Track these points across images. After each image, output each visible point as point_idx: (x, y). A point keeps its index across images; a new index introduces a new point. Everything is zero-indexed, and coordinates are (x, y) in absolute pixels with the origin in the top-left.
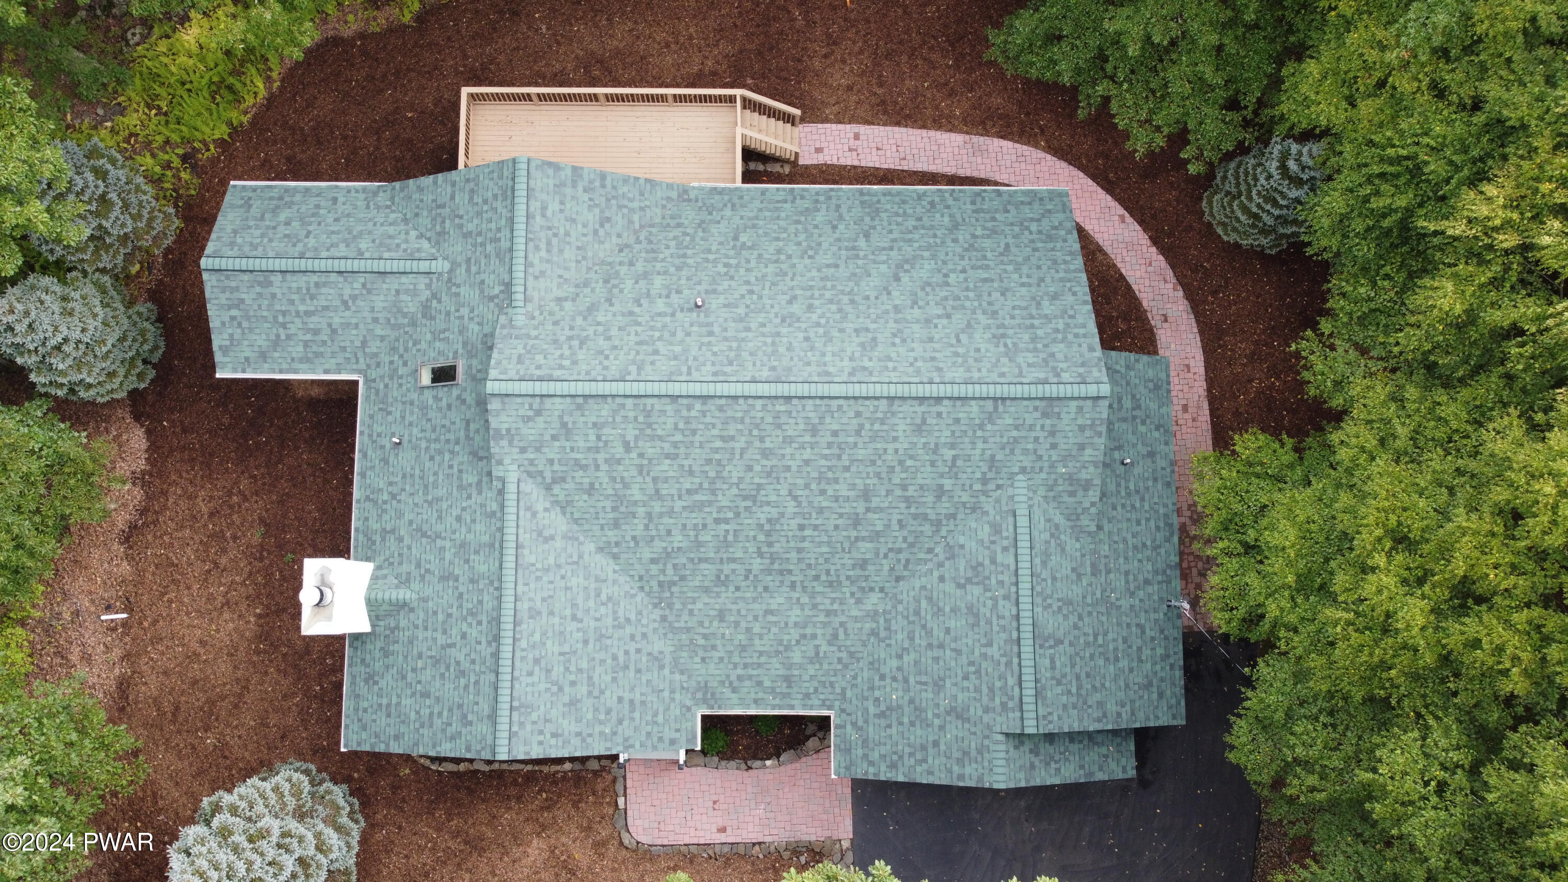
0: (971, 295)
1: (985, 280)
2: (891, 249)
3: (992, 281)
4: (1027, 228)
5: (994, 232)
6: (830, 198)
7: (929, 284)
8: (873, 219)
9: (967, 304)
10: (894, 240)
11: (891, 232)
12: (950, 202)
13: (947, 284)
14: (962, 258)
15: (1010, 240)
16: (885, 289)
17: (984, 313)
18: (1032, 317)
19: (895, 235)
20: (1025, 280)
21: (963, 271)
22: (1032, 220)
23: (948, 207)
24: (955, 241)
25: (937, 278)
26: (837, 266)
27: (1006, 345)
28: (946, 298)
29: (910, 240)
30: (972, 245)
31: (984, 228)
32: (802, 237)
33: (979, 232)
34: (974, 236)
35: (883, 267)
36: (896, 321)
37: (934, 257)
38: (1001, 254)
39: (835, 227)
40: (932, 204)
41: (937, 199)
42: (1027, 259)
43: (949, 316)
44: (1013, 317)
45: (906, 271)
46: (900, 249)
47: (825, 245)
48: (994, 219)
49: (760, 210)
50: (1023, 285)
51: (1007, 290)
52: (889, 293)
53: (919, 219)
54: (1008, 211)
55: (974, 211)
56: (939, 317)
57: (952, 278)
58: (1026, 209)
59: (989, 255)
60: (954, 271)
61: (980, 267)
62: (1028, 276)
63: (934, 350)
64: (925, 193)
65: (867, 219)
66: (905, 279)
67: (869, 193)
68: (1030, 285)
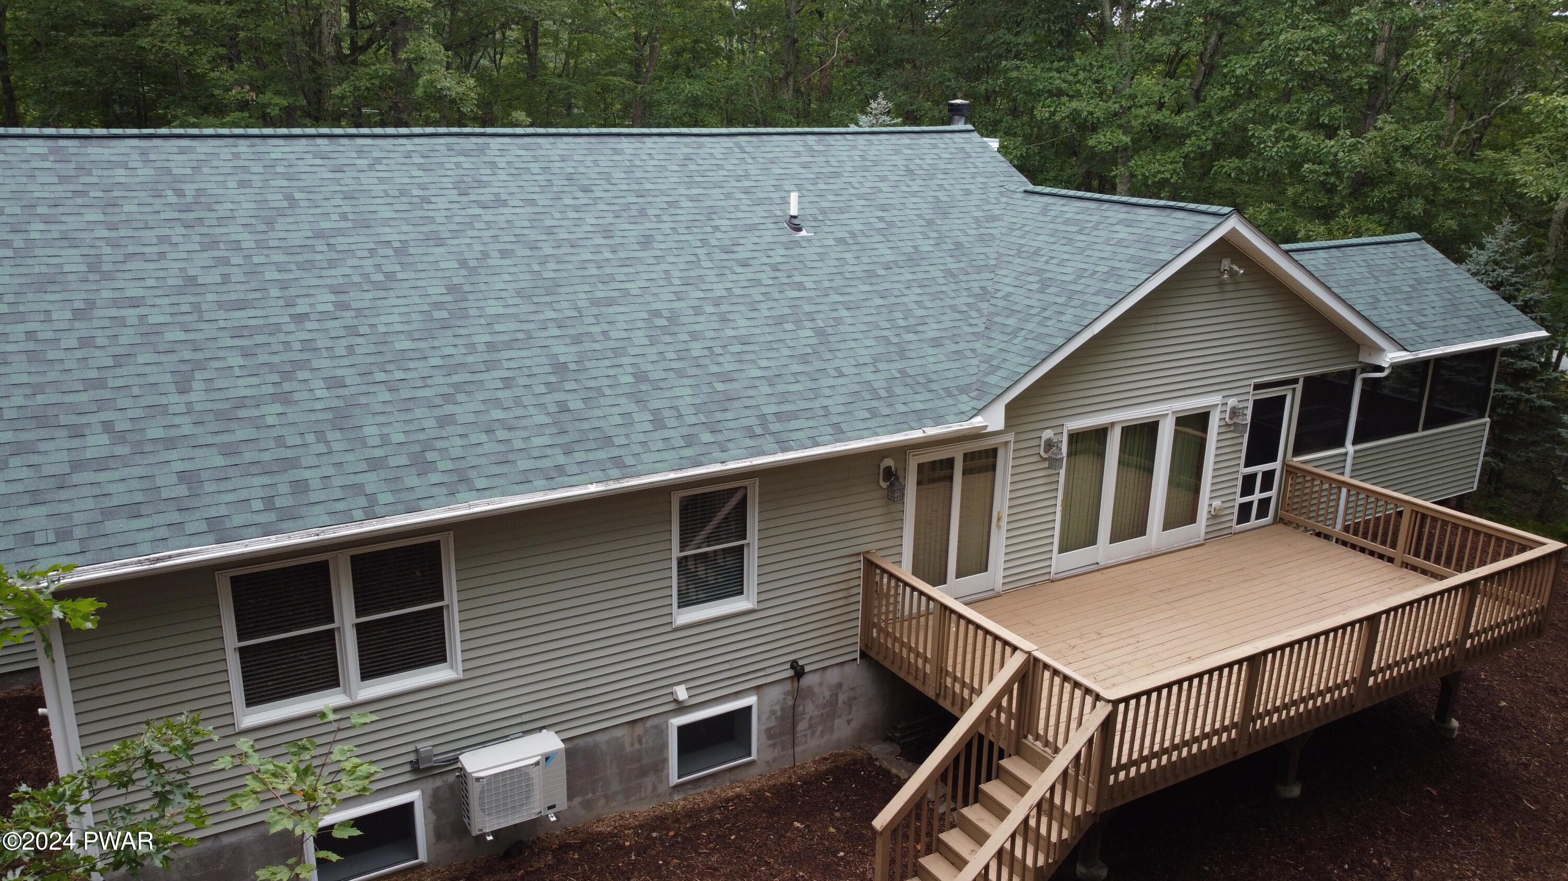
0: (272, 274)
1: (240, 305)
2: (491, 347)
3: (220, 305)
4: (119, 437)
5: (226, 418)
6: (690, 440)
7: (378, 286)
8: (563, 408)
9: (278, 257)
10: (490, 365)
11: (507, 383)
12: (371, 481)
13: (336, 290)
14: (308, 346)
15: (174, 400)
16: (473, 272)
17: (236, 246)
18: (110, 242)
19: (492, 378)
20: (131, 314)
21: (300, 318)
22: (102, 464)
23: (374, 464)
24: (335, 383)
25: (361, 299)
26: (595, 302)
27: (180, 193)
28: (332, 264)
29: (450, 370)
30: (287, 376)
31: (258, 424)
32: (696, 349)
33: (271, 410)
34: (284, 398)
35: (494, 308)
36: (432, 220)
37: (384, 341)
38: (200, 365)
39: (640, 377)
40: (422, 466)
41: (411, 480)
42: (119, 360)
43: (319, 234)
44: (163, 239)
45: (438, 305)
46: (471, 348)
47: (640, 337)
48: (229, 450)
49: (816, 393)
50: (135, 303)
51: (180, 291)
52: (463, 263)
53: (445, 421)
54: (184, 476)
55: (293, 463)
56: (340, 232)
57: (325, 301)
58: (120, 495)
59: (236, 360)
60: (325, 316)
61: (258, 330)
62: (121, 322)
63: (337, 181)
64: (452, 495)
65: (575, 404)
66: (437, 290)
67: (602, 471)
68: (116, 303)
